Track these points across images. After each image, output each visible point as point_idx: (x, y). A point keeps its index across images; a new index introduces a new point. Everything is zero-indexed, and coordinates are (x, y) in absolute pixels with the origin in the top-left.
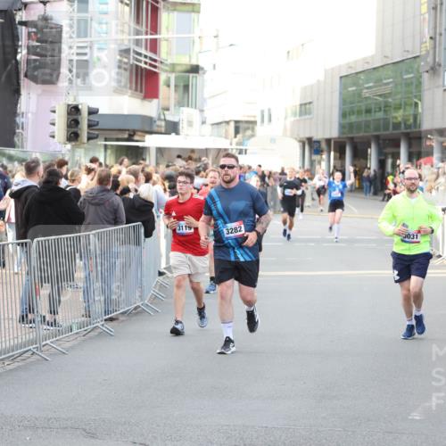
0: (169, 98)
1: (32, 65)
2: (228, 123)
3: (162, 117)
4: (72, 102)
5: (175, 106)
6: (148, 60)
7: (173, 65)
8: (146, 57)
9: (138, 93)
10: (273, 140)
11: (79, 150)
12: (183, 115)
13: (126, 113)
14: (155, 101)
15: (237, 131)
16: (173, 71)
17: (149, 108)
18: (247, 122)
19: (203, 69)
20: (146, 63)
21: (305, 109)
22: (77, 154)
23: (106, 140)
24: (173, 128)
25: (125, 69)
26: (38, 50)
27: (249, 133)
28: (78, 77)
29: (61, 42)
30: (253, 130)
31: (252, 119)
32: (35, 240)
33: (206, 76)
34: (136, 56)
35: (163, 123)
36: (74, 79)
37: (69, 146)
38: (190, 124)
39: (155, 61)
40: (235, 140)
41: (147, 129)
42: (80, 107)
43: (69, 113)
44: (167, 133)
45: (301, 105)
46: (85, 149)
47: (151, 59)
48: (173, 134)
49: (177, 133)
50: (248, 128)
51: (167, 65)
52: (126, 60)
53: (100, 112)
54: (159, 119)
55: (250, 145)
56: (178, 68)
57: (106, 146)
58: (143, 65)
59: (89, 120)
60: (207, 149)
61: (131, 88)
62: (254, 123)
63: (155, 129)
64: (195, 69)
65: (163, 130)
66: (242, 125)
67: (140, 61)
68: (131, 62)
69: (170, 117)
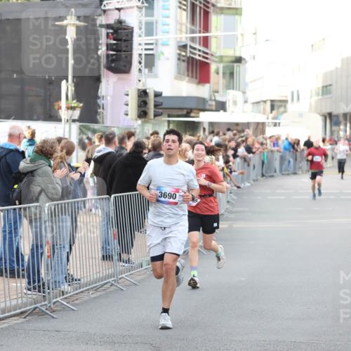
0: (218, 83)
1: (110, 59)
2: (265, 102)
3: (213, 98)
4: (141, 87)
5: (223, 89)
6: (201, 54)
7: (221, 57)
8: (199, 50)
9: (194, 79)
10: (301, 115)
11: (147, 125)
12: (230, 96)
13: (184, 94)
14: (207, 86)
15: (272, 108)
16: (221, 61)
17: (203, 91)
18: (281, 101)
19: (244, 59)
20: (200, 55)
21: (326, 89)
22: (146, 128)
23: (169, 116)
24: (221, 106)
25: (184, 61)
26: (115, 47)
27: (282, 109)
28: (146, 67)
29: (132, 40)
30: (285, 107)
31: (284, 99)
32: (113, 196)
33: (247, 65)
34: (192, 50)
35: (214, 103)
36: (143, 69)
37: (139, 122)
38: (235, 103)
39: (207, 54)
40: (271, 116)
41: (202, 108)
42: (148, 91)
43: (140, 96)
44: (217, 110)
45: (323, 87)
46: (153, 124)
47: (204, 52)
48: (222, 111)
49: (225, 110)
50: (281, 106)
51: (216, 57)
52: (184, 54)
53: (164, 95)
54: (211, 100)
55: (283, 119)
56: (225, 59)
57: (169, 122)
58: (197, 57)
59: (155, 101)
60: (248, 123)
61: (188, 76)
62: (286, 101)
63: (208, 107)
64: (239, 60)
65: (214, 108)
66: (276, 104)
67: (195, 54)
68: (188, 54)
69: (219, 98)
